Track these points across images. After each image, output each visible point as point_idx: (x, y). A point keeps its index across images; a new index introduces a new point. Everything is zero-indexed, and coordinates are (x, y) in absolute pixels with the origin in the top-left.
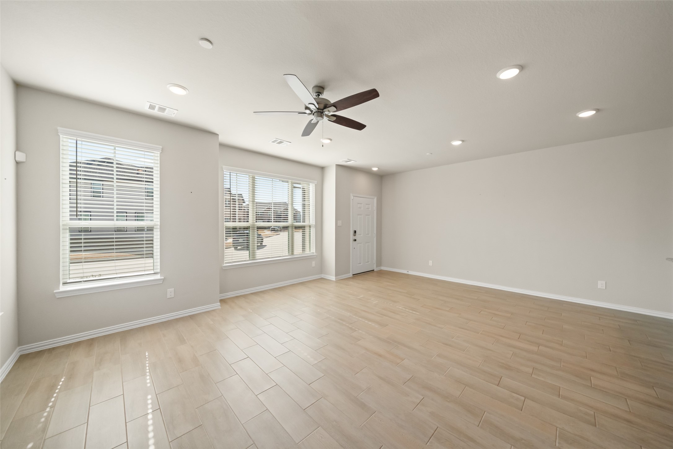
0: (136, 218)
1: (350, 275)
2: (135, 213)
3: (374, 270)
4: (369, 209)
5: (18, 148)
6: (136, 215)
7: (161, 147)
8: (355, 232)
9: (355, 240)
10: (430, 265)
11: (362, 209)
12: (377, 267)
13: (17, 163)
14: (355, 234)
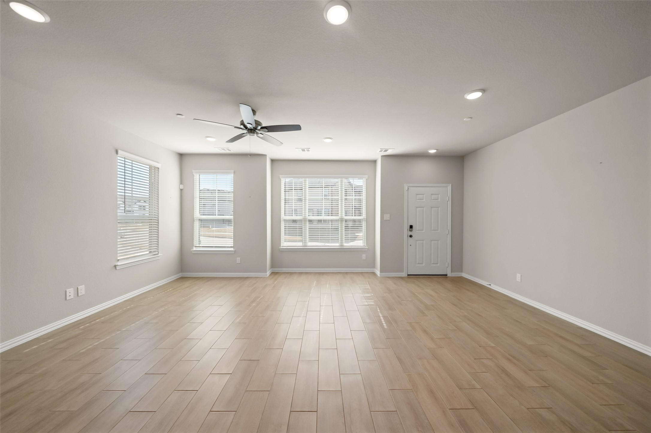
0: (318, 213)
1: (404, 274)
2: (317, 210)
3: (447, 275)
4: (438, 199)
5: (181, 182)
6: (318, 211)
7: (233, 171)
8: (411, 227)
9: (411, 236)
10: (517, 280)
11: (424, 200)
12: (451, 272)
13: (181, 190)
14: (411, 229)
